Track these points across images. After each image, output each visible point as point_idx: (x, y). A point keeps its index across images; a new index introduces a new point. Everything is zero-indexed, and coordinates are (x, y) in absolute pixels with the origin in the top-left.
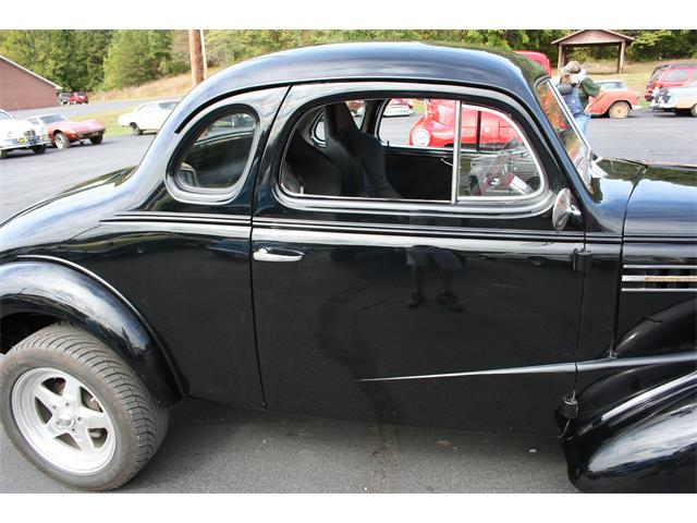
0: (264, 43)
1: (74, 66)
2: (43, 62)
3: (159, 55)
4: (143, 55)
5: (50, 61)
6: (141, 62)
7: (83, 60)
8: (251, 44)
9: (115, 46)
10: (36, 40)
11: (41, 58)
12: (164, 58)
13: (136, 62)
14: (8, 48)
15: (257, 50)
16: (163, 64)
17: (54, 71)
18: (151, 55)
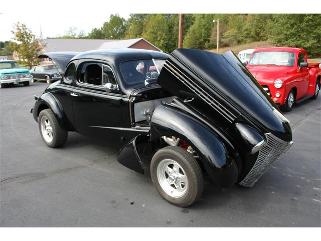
0: (252, 37)
1: (170, 43)
2: (159, 41)
3: (205, 40)
4: (198, 39)
5: (162, 40)
6: (197, 43)
7: (175, 40)
8: (246, 37)
9: (188, 36)
10: (158, 32)
11: (159, 39)
12: (207, 41)
13: (195, 43)
14: (147, 35)
15: (248, 40)
16: (206, 44)
17: (163, 44)
18: (202, 40)
